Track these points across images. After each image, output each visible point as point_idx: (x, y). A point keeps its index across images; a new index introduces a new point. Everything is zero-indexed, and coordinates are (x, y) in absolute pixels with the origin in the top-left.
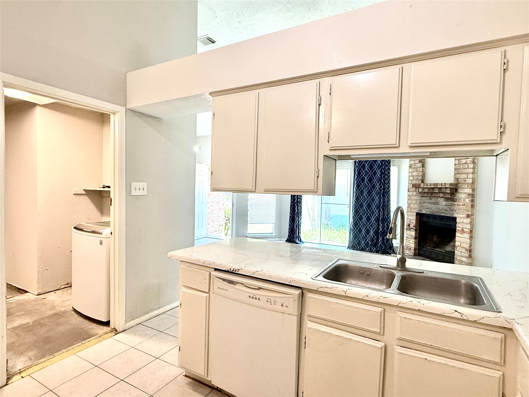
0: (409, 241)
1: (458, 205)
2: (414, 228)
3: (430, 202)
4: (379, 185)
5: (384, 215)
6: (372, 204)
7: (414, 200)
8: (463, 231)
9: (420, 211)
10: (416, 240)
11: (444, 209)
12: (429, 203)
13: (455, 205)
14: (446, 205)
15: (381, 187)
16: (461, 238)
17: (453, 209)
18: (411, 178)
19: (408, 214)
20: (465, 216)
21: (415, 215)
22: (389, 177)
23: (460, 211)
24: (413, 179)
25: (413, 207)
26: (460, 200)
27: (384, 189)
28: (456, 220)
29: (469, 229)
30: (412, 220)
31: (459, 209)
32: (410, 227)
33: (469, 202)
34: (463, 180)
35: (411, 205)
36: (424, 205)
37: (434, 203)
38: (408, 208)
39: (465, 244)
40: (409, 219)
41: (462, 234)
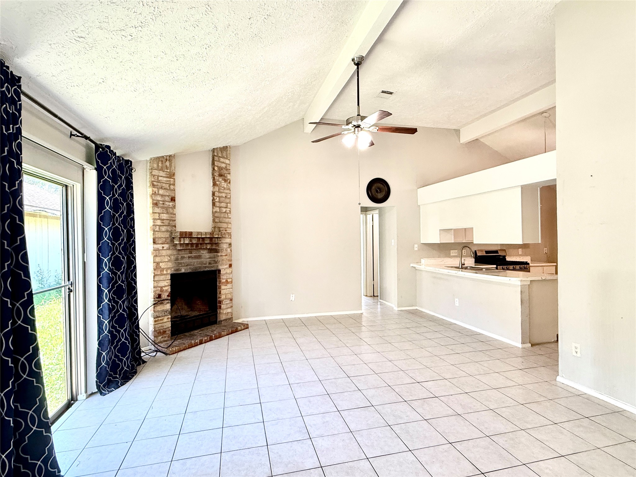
0: (161, 322)
1: (221, 256)
2: (170, 298)
7: (167, 257)
8: (227, 282)
9: (177, 270)
11: (207, 263)
12: (189, 257)
13: (219, 256)
14: (210, 258)
16: (225, 290)
17: (217, 261)
18: (159, 222)
19: (156, 279)
20: (228, 266)
21: (170, 278)
23: (223, 262)
24: (161, 224)
25: (164, 267)
26: (223, 251)
28: (220, 272)
29: (231, 278)
30: (165, 287)
31: (223, 260)
32: (162, 299)
33: (230, 251)
34: (224, 229)
35: (161, 264)
36: (182, 261)
37: (196, 257)
38: (155, 270)
39: (229, 294)
40: (159, 287)
41: (226, 285)
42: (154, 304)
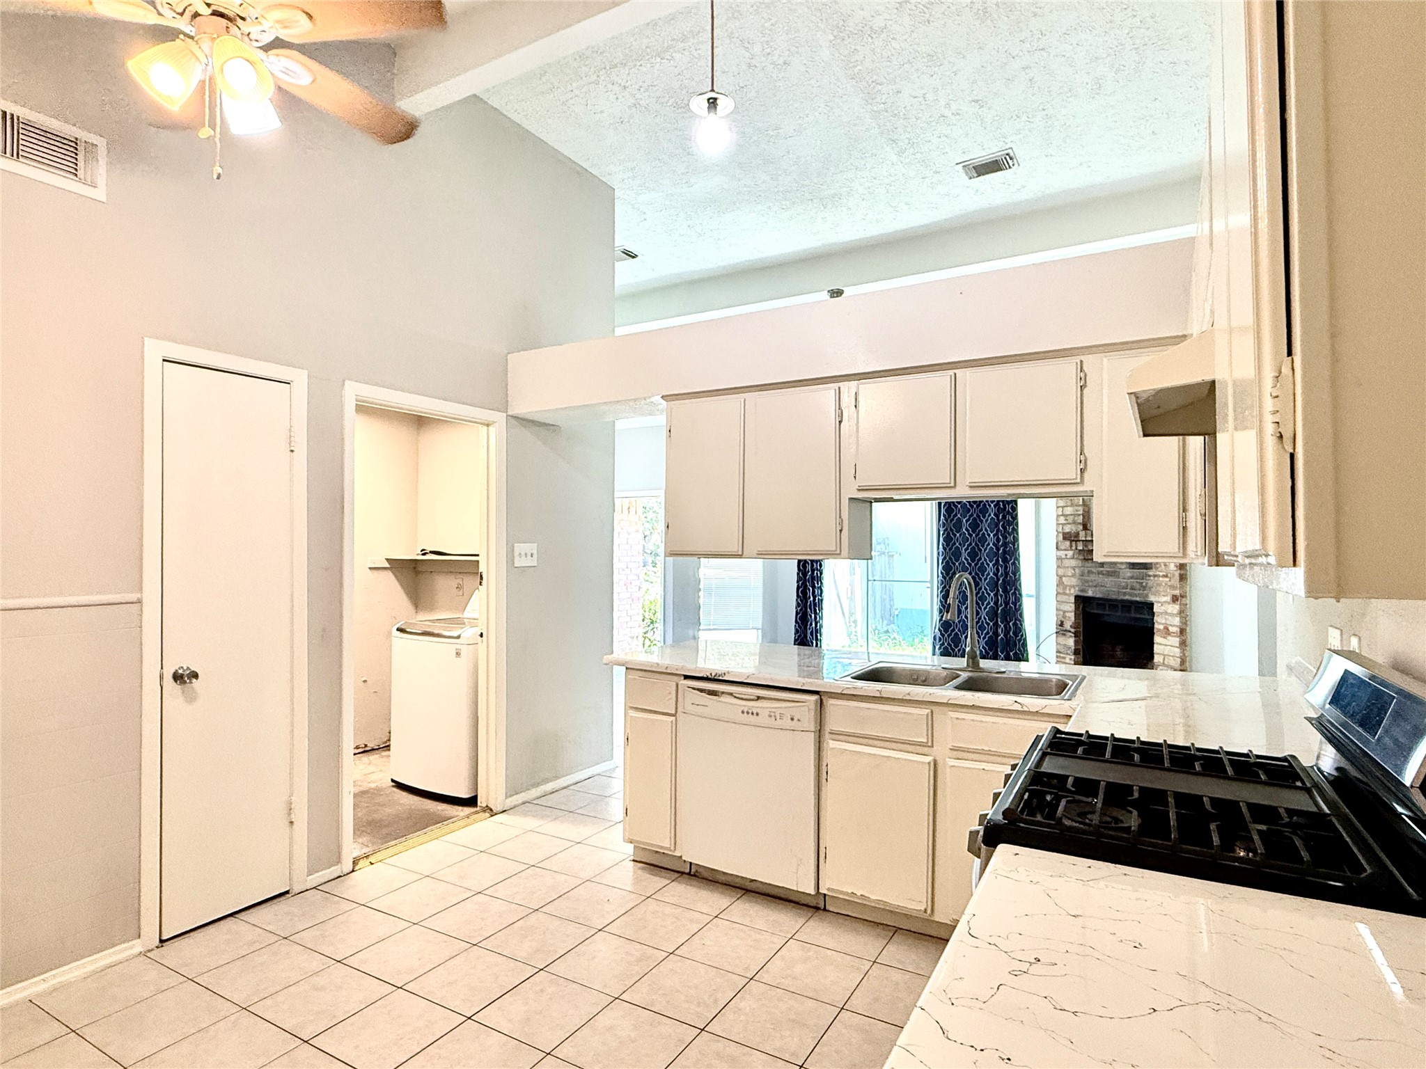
0: (1063, 660)
1: (1155, 576)
2: (1073, 630)
3: (1102, 571)
4: (994, 536)
5: (1007, 603)
6: (981, 580)
7: (1070, 569)
8: (1167, 632)
9: (1082, 591)
10: (1078, 656)
11: (1129, 587)
12: (1099, 573)
13: (1150, 576)
14: (1132, 578)
15: (998, 540)
16: (1163, 647)
17: (1147, 584)
18: (1062, 520)
19: (1058, 599)
20: (1168, 598)
21: (1073, 601)
22: (1015, 518)
23: (1158, 588)
24: (1065, 522)
25: (1067, 584)
26: (1158, 566)
27: (1005, 545)
28: (1153, 608)
29: (1177, 626)
30: (1067, 612)
31: (1158, 585)
32: (1064, 629)
33: (1175, 569)
35: (1064, 578)
36: (1089, 578)
37: (1109, 574)
38: (1057, 586)
39: (1171, 658)
40: (1062, 610)
41: (1164, 637)
42: (1057, 633)
